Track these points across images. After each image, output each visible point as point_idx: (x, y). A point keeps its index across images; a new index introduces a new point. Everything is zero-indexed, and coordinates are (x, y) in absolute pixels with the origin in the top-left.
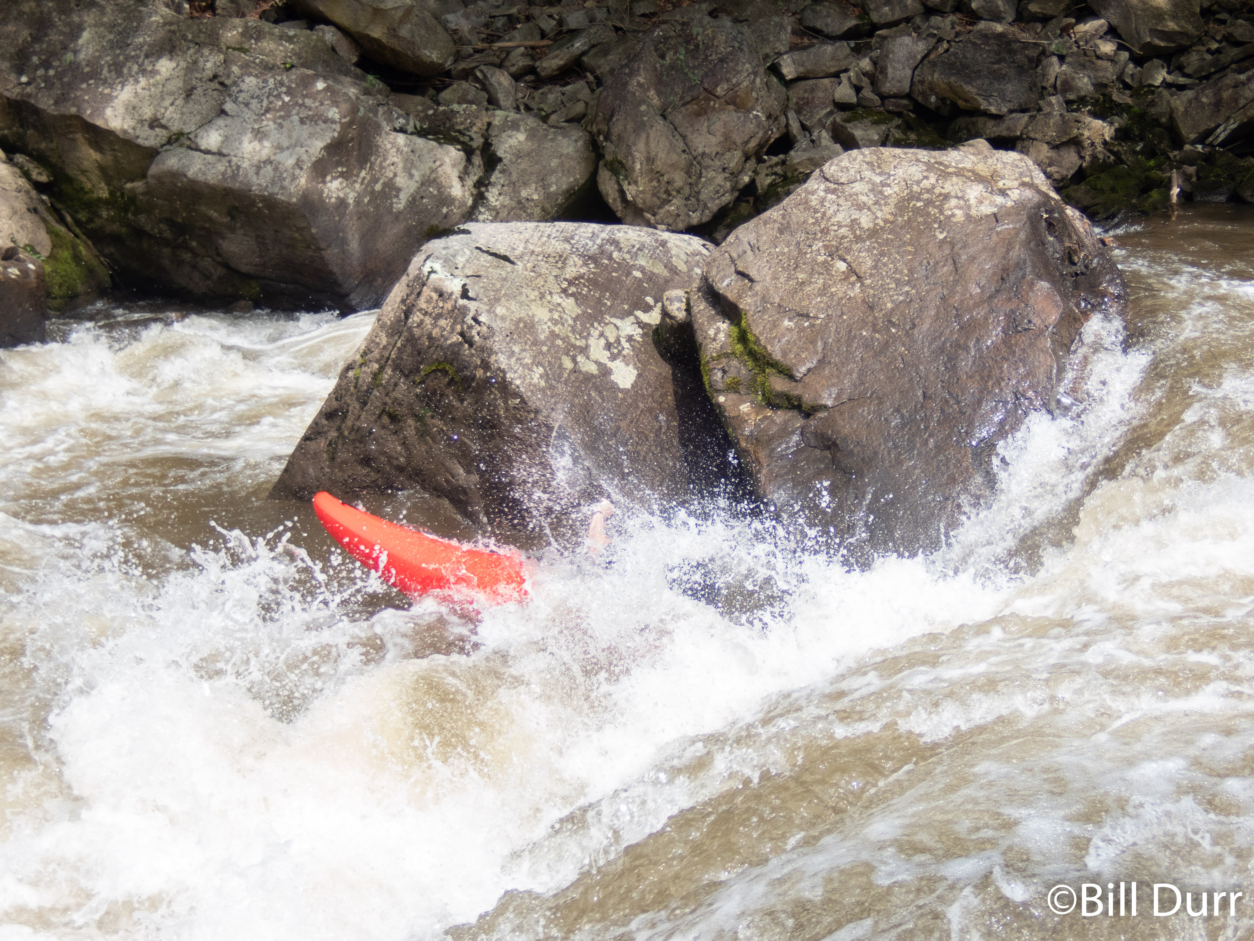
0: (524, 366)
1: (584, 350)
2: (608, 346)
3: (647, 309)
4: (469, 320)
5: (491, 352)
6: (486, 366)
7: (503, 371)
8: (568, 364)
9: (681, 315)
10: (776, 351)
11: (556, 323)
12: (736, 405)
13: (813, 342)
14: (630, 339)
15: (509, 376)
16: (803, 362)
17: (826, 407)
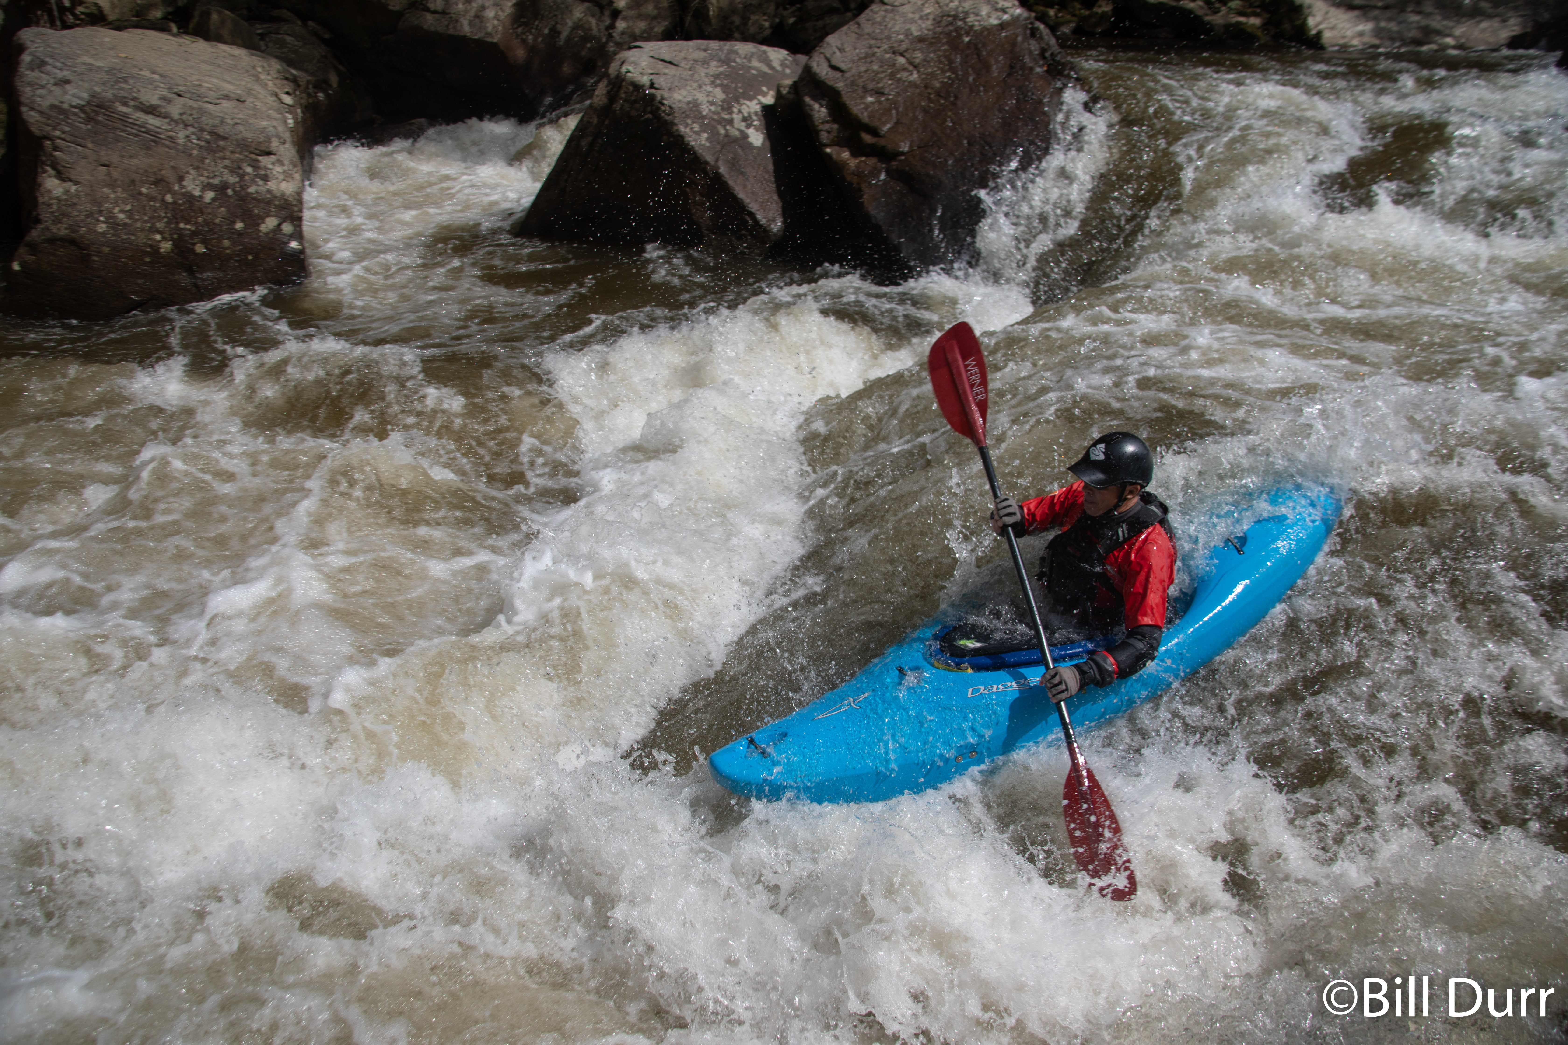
0: (697, 133)
1: (731, 122)
2: (744, 119)
3: (765, 95)
4: (656, 103)
5: (673, 124)
6: (670, 134)
7: (682, 137)
8: (722, 132)
9: (791, 97)
10: (865, 117)
11: (712, 103)
12: (839, 154)
13: (890, 110)
14: (756, 114)
15: (687, 139)
16: (884, 124)
17: (902, 153)
